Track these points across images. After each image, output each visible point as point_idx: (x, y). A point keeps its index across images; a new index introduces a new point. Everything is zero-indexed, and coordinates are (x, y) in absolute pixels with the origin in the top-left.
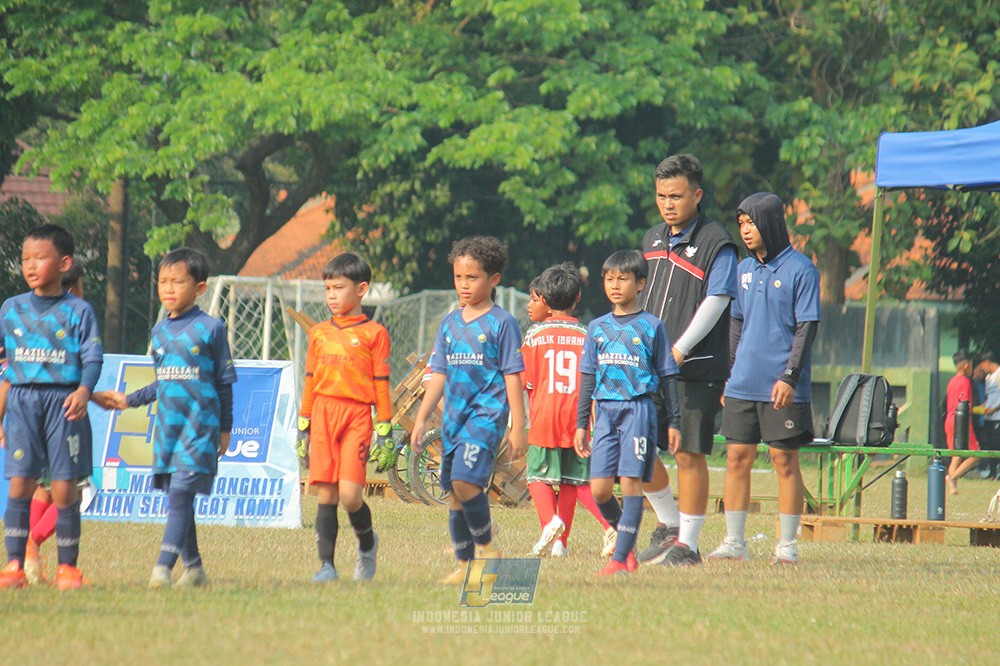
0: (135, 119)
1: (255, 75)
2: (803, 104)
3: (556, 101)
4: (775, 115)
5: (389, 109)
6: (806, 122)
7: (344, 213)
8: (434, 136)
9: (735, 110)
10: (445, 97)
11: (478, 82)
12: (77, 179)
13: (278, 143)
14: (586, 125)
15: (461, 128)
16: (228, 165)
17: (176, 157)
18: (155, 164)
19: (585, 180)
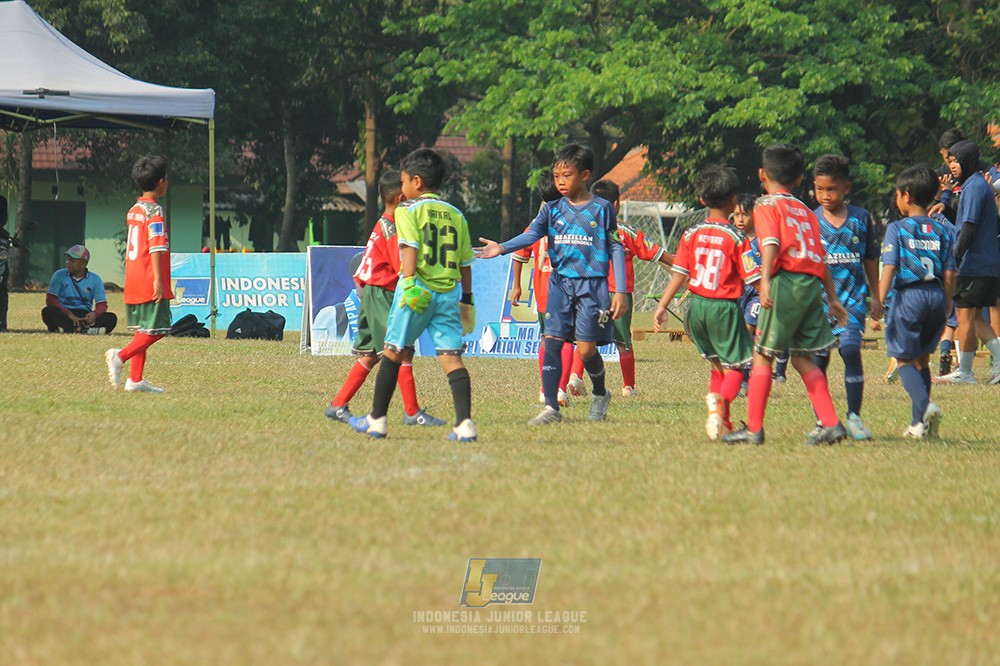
0: (519, 99)
1: (597, 69)
2: (955, 81)
3: (793, 83)
4: (937, 89)
5: (684, 90)
6: (957, 93)
7: (654, 157)
8: (713, 106)
9: (911, 86)
10: (720, 81)
11: (741, 72)
12: (483, 138)
13: (611, 113)
14: (812, 98)
15: (731, 101)
16: (580, 127)
17: (547, 122)
18: (532, 129)
19: (812, 133)
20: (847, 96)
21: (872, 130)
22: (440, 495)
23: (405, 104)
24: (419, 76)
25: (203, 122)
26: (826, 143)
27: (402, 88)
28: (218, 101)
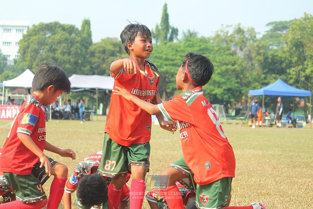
2: (243, 88)
3: (221, 87)
4: (241, 89)
5: (207, 89)
6: (243, 90)
8: (211, 91)
9: (237, 88)
11: (215, 86)
14: (225, 90)
15: (213, 90)
19: (225, 95)
20: (229, 90)
21: (233, 95)
22: (170, 143)
23: (169, 91)
24: (171, 87)
26: (226, 96)
27: (169, 88)
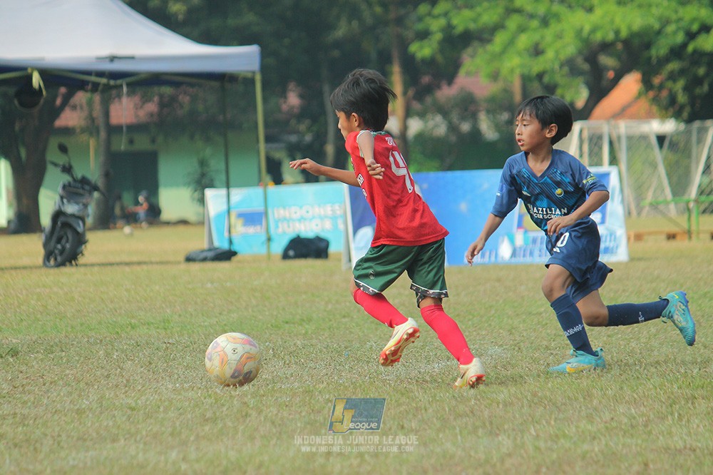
0: (524, 41)
1: (589, 9)
7: (647, 83)
8: (691, 35)
13: (605, 47)
15: (705, 29)
18: (537, 66)
23: (424, 50)
24: (436, 25)
25: (250, 75)
27: (423, 36)
28: (264, 54)
